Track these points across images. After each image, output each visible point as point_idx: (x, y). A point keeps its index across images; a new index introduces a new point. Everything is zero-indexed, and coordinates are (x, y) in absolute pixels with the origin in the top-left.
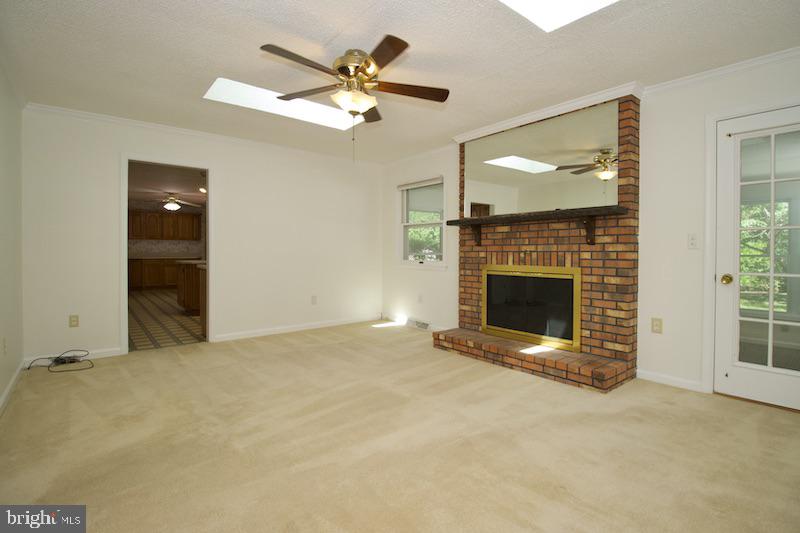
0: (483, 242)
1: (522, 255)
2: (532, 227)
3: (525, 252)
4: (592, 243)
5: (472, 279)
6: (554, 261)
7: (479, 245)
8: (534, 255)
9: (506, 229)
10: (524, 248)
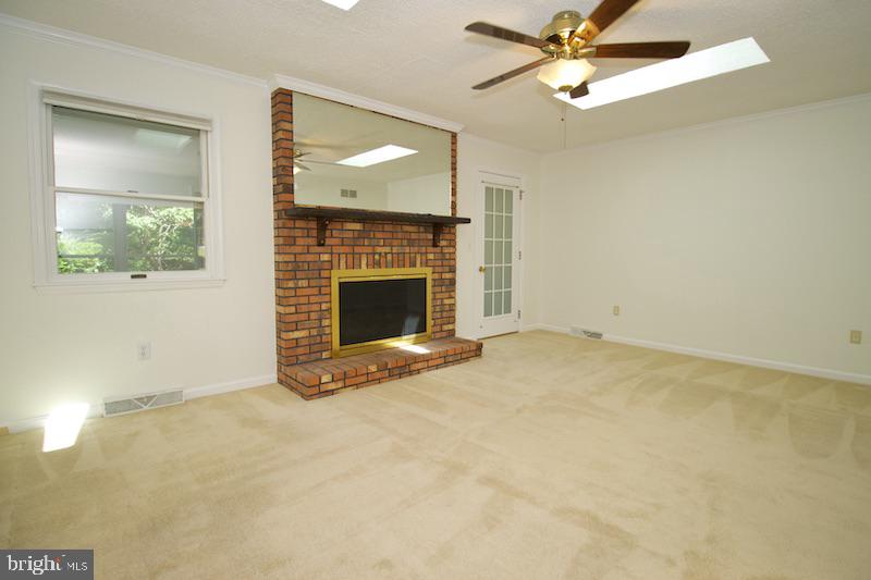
0: (328, 242)
1: (377, 257)
2: (387, 228)
3: (380, 254)
4: (435, 245)
5: (309, 291)
6: (407, 263)
7: (320, 245)
8: (389, 256)
9: (358, 226)
10: (379, 250)
